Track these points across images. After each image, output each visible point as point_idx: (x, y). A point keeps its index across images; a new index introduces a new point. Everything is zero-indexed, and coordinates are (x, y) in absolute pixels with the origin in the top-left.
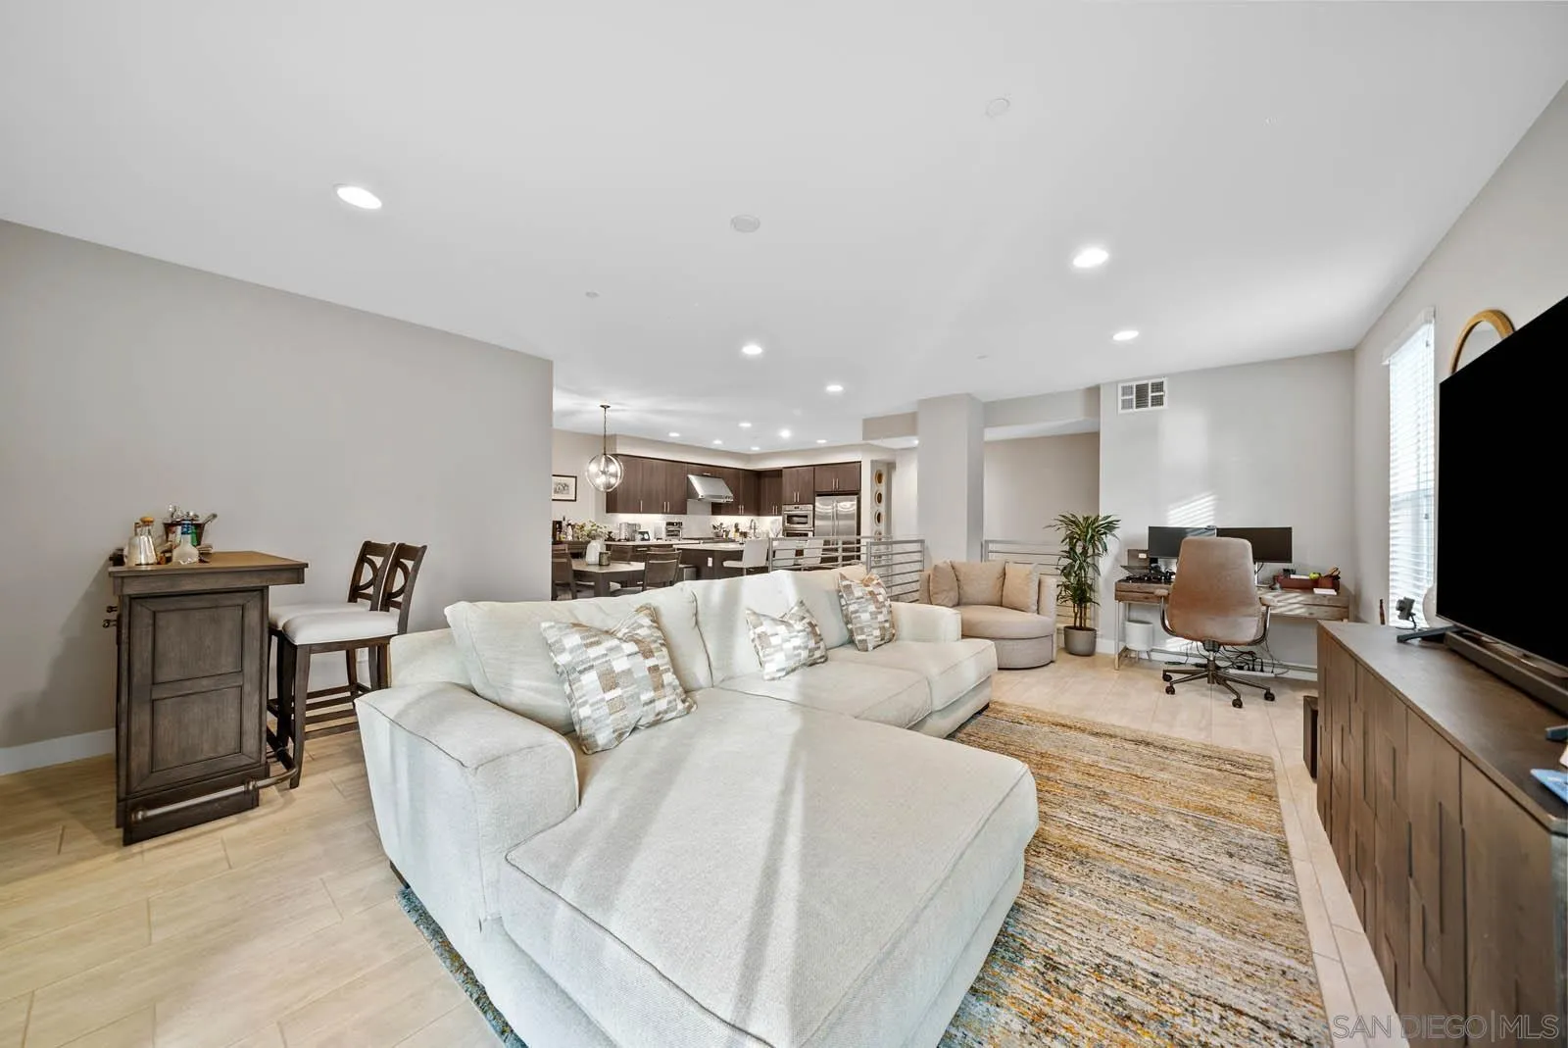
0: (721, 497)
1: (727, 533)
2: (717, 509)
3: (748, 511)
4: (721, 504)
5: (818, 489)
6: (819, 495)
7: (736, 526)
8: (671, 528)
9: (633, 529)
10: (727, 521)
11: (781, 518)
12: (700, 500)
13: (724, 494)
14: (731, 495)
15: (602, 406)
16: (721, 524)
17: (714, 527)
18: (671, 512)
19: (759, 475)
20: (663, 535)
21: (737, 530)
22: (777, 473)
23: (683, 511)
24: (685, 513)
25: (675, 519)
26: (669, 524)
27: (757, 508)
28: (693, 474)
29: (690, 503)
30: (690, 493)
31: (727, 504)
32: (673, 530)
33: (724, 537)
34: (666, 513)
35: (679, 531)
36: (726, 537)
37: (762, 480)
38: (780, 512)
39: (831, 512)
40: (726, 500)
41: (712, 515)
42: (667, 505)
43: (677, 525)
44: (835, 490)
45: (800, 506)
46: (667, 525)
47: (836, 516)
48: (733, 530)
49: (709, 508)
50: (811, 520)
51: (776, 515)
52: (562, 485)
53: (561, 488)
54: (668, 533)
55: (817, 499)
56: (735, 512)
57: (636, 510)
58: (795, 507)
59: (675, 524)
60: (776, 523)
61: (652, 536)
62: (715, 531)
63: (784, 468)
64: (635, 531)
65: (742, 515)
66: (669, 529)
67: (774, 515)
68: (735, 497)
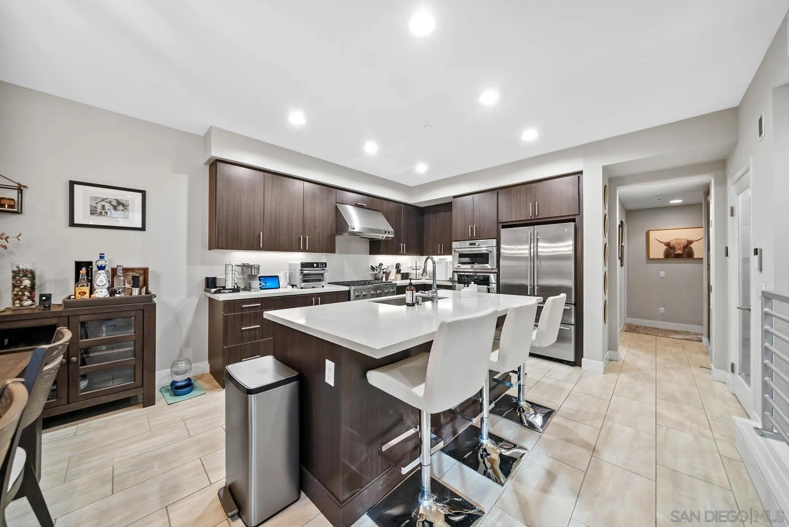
0: (379, 231)
1: (387, 274)
2: (376, 247)
3: (409, 251)
4: (380, 240)
5: (504, 218)
6: (503, 227)
7: (398, 266)
8: (309, 271)
10: (387, 261)
11: (449, 258)
12: (353, 234)
13: (383, 228)
14: (391, 229)
16: (381, 265)
17: (373, 268)
18: (312, 250)
19: (421, 212)
20: (298, 277)
21: (398, 271)
22: (446, 207)
23: (330, 248)
24: (333, 251)
25: (318, 258)
26: (304, 265)
27: (419, 248)
29: (340, 239)
30: (340, 225)
31: (387, 241)
32: (312, 272)
33: (384, 280)
34: (302, 251)
35: (322, 274)
36: (386, 280)
37: (425, 216)
38: (448, 251)
39: (527, 252)
40: (385, 236)
41: (370, 254)
42: (305, 239)
43: (317, 267)
44: (533, 218)
45: (477, 242)
46: (302, 267)
47: (535, 257)
48: (394, 271)
49: (367, 246)
50: (493, 259)
51: (444, 254)
52: (110, 203)
53: (107, 206)
54: (306, 279)
55: (503, 231)
56: (396, 252)
57: (254, 246)
58: (471, 244)
59: (315, 265)
60: (444, 264)
61: (283, 282)
62: (373, 272)
63: (455, 197)
64: (252, 277)
65: (403, 254)
66: (305, 272)
67: (439, 255)
68: (396, 233)
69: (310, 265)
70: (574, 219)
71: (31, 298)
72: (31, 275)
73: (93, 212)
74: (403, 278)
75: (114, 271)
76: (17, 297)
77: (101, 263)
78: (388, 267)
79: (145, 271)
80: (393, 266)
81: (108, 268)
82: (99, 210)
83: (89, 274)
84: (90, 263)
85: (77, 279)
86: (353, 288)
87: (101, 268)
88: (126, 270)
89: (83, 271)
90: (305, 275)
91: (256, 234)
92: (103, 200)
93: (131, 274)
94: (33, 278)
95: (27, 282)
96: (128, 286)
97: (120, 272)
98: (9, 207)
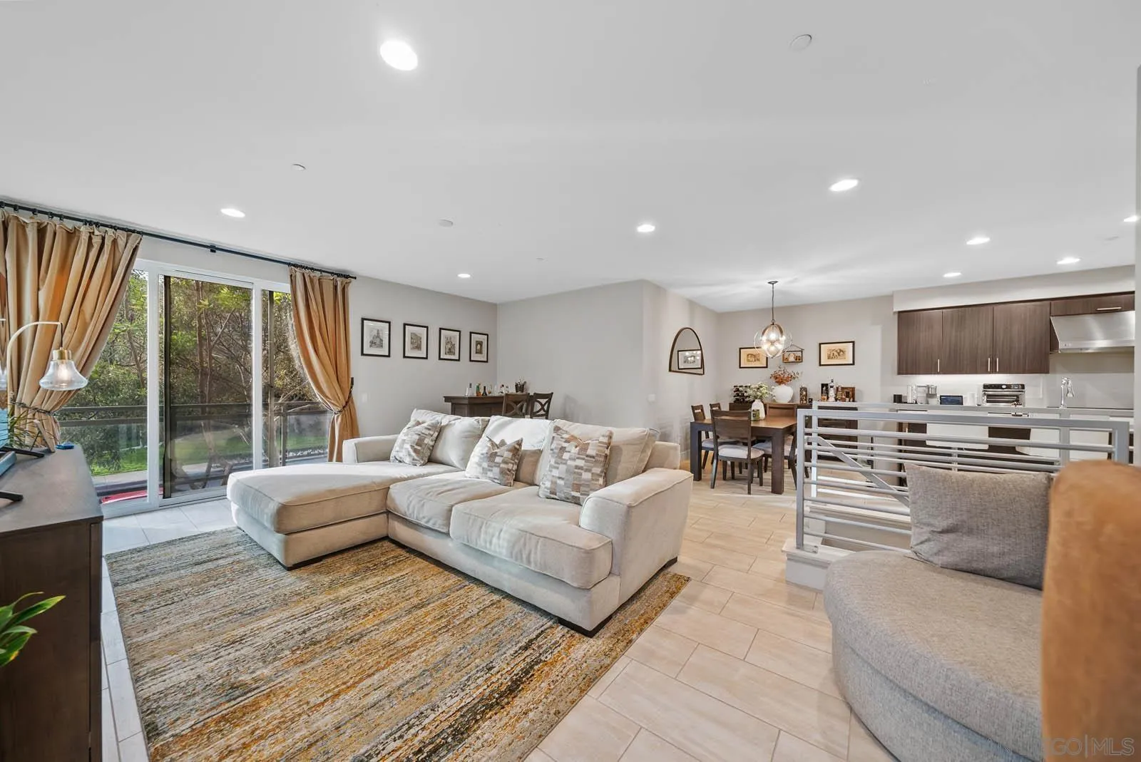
9: (926, 392)
15: (770, 283)
20: (981, 401)
23: (1042, 369)
24: (1044, 372)
25: (1012, 379)
26: (989, 387)
28: (1061, 315)
29: (1053, 360)
30: (1054, 341)
35: (1017, 396)
42: (993, 362)
46: (984, 388)
52: (836, 351)
53: (836, 353)
54: (991, 399)
57: (931, 370)
59: (1004, 386)
66: (989, 393)
69: (999, 386)
71: (806, 400)
72: (805, 389)
73: (829, 357)
75: (837, 388)
76: (801, 399)
77: (832, 384)
79: (853, 389)
81: (835, 387)
82: (831, 356)
83: (827, 390)
84: (827, 385)
85: (822, 393)
87: (832, 387)
88: (843, 388)
89: (824, 388)
90: (989, 396)
91: (935, 360)
92: (834, 350)
93: (846, 390)
94: (806, 391)
95: (805, 393)
96: (844, 397)
97: (840, 389)
98: (799, 360)
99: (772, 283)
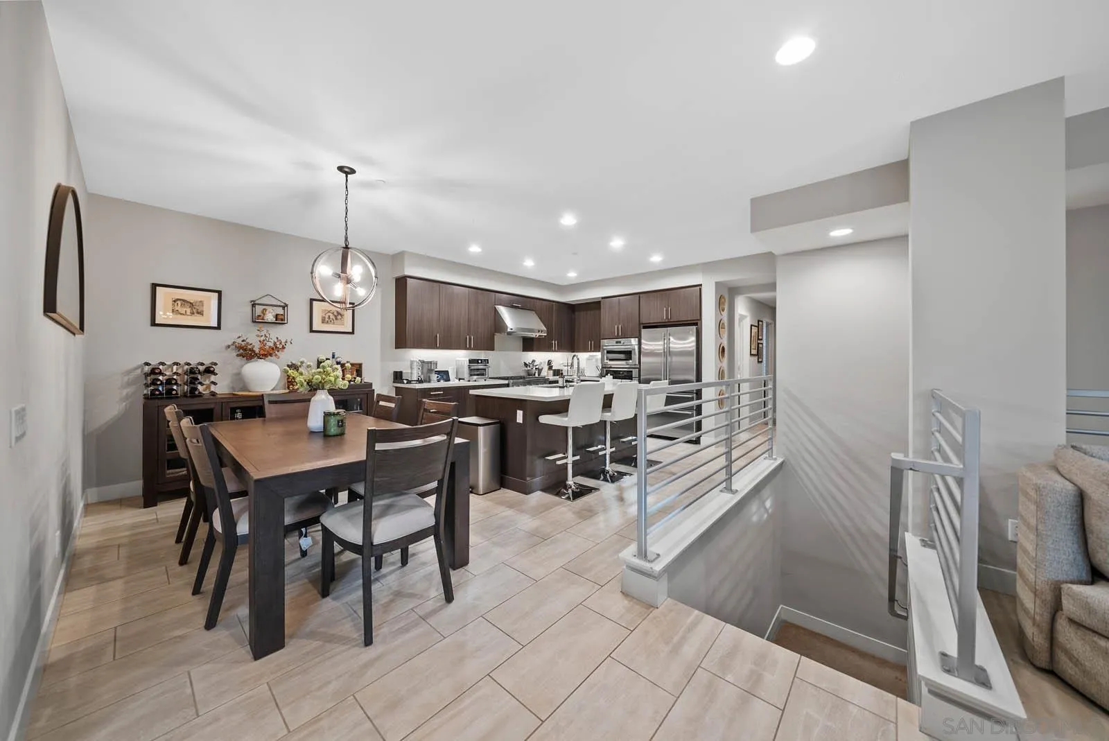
0: (532, 331)
1: (540, 371)
2: (529, 344)
3: (561, 348)
4: (532, 339)
5: (644, 320)
6: (644, 327)
7: (549, 363)
8: (475, 366)
9: (429, 367)
10: (539, 358)
11: (598, 355)
12: (509, 334)
13: (536, 326)
14: (543, 328)
15: (341, 169)
16: (534, 361)
17: (526, 365)
18: (476, 348)
19: (572, 308)
20: (466, 375)
21: (550, 368)
22: (595, 305)
23: (491, 346)
24: (493, 349)
25: (481, 355)
26: (471, 361)
27: (571, 344)
28: (500, 305)
29: (498, 338)
30: (498, 325)
31: (539, 339)
32: (477, 367)
33: (537, 375)
34: (468, 349)
35: (485, 369)
36: (539, 375)
37: (576, 313)
38: (597, 348)
39: (662, 347)
40: (538, 334)
41: (523, 351)
42: (470, 339)
43: (481, 363)
44: (667, 321)
45: (622, 340)
46: (470, 363)
47: (668, 353)
48: (546, 367)
49: (520, 344)
50: (635, 356)
51: (593, 352)
52: (333, 313)
53: (332, 316)
54: (472, 372)
55: (644, 331)
56: (549, 348)
57: (432, 345)
58: (617, 342)
59: (480, 361)
60: (594, 360)
61: (452, 376)
62: (526, 369)
63: (603, 298)
64: (430, 371)
65: (555, 351)
66: (472, 368)
67: (591, 351)
68: (548, 333)
69: (476, 361)
70: (696, 323)
73: (323, 321)
74: (554, 375)
78: (541, 363)
79: (360, 365)
80: (545, 362)
82: (327, 319)
86: (512, 381)
88: (351, 364)
90: (471, 370)
91: (434, 335)
92: (329, 312)
93: (355, 367)
98: (280, 320)
99: (347, 171)
